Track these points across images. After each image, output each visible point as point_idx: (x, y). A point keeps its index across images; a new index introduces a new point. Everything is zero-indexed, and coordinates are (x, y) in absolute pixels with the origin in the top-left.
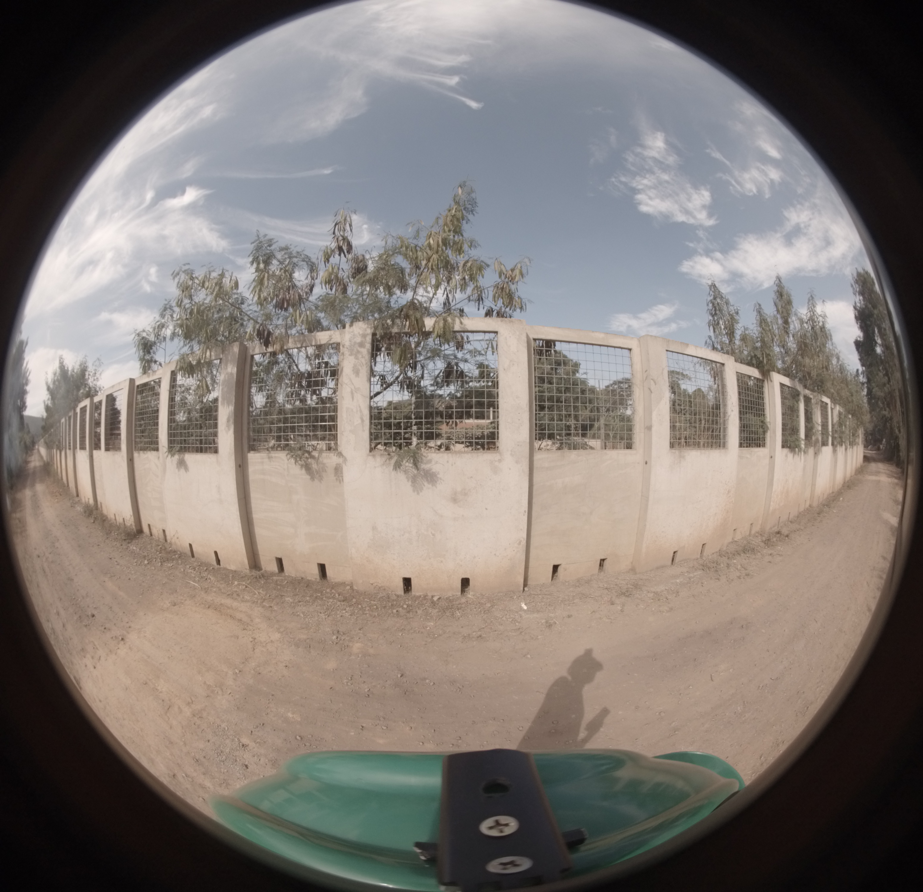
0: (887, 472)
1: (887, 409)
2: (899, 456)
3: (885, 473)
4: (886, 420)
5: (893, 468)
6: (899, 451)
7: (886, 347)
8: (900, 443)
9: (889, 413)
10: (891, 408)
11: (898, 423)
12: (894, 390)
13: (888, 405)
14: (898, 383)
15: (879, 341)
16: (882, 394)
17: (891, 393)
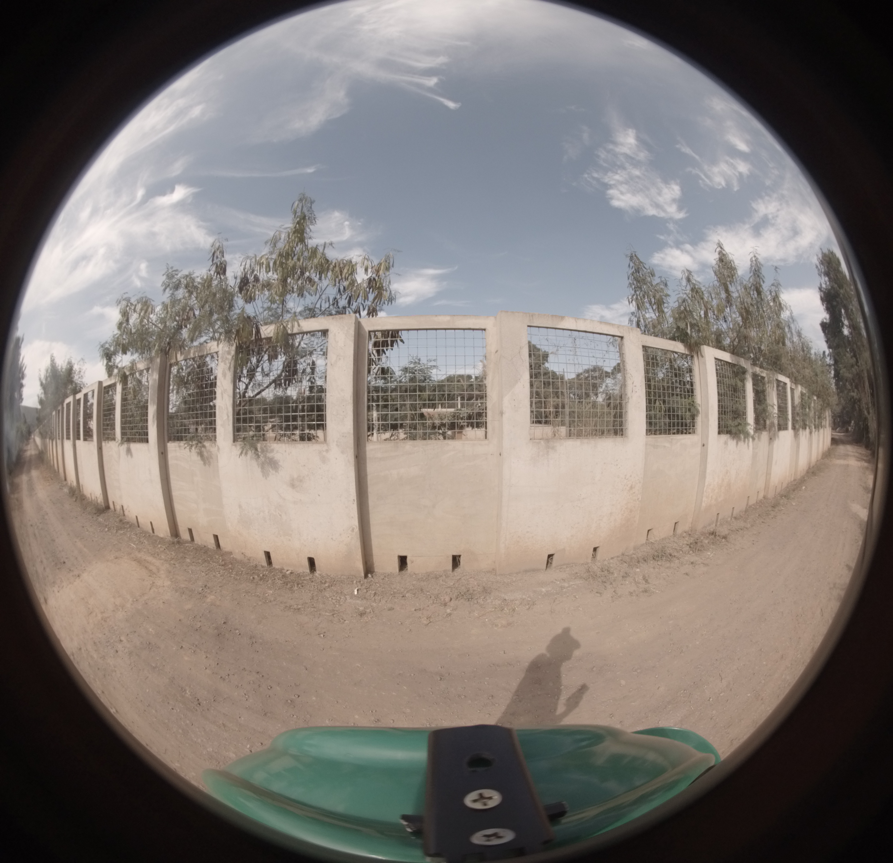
0: (857, 454)
1: (856, 390)
2: (868, 438)
3: (854, 456)
4: (854, 402)
5: (862, 450)
6: (868, 432)
7: (854, 327)
8: (869, 424)
9: (857, 394)
10: (860, 389)
11: (867, 404)
12: (863, 371)
13: (856, 387)
14: (866, 364)
15: (846, 322)
16: (850, 376)
17: (859, 376)
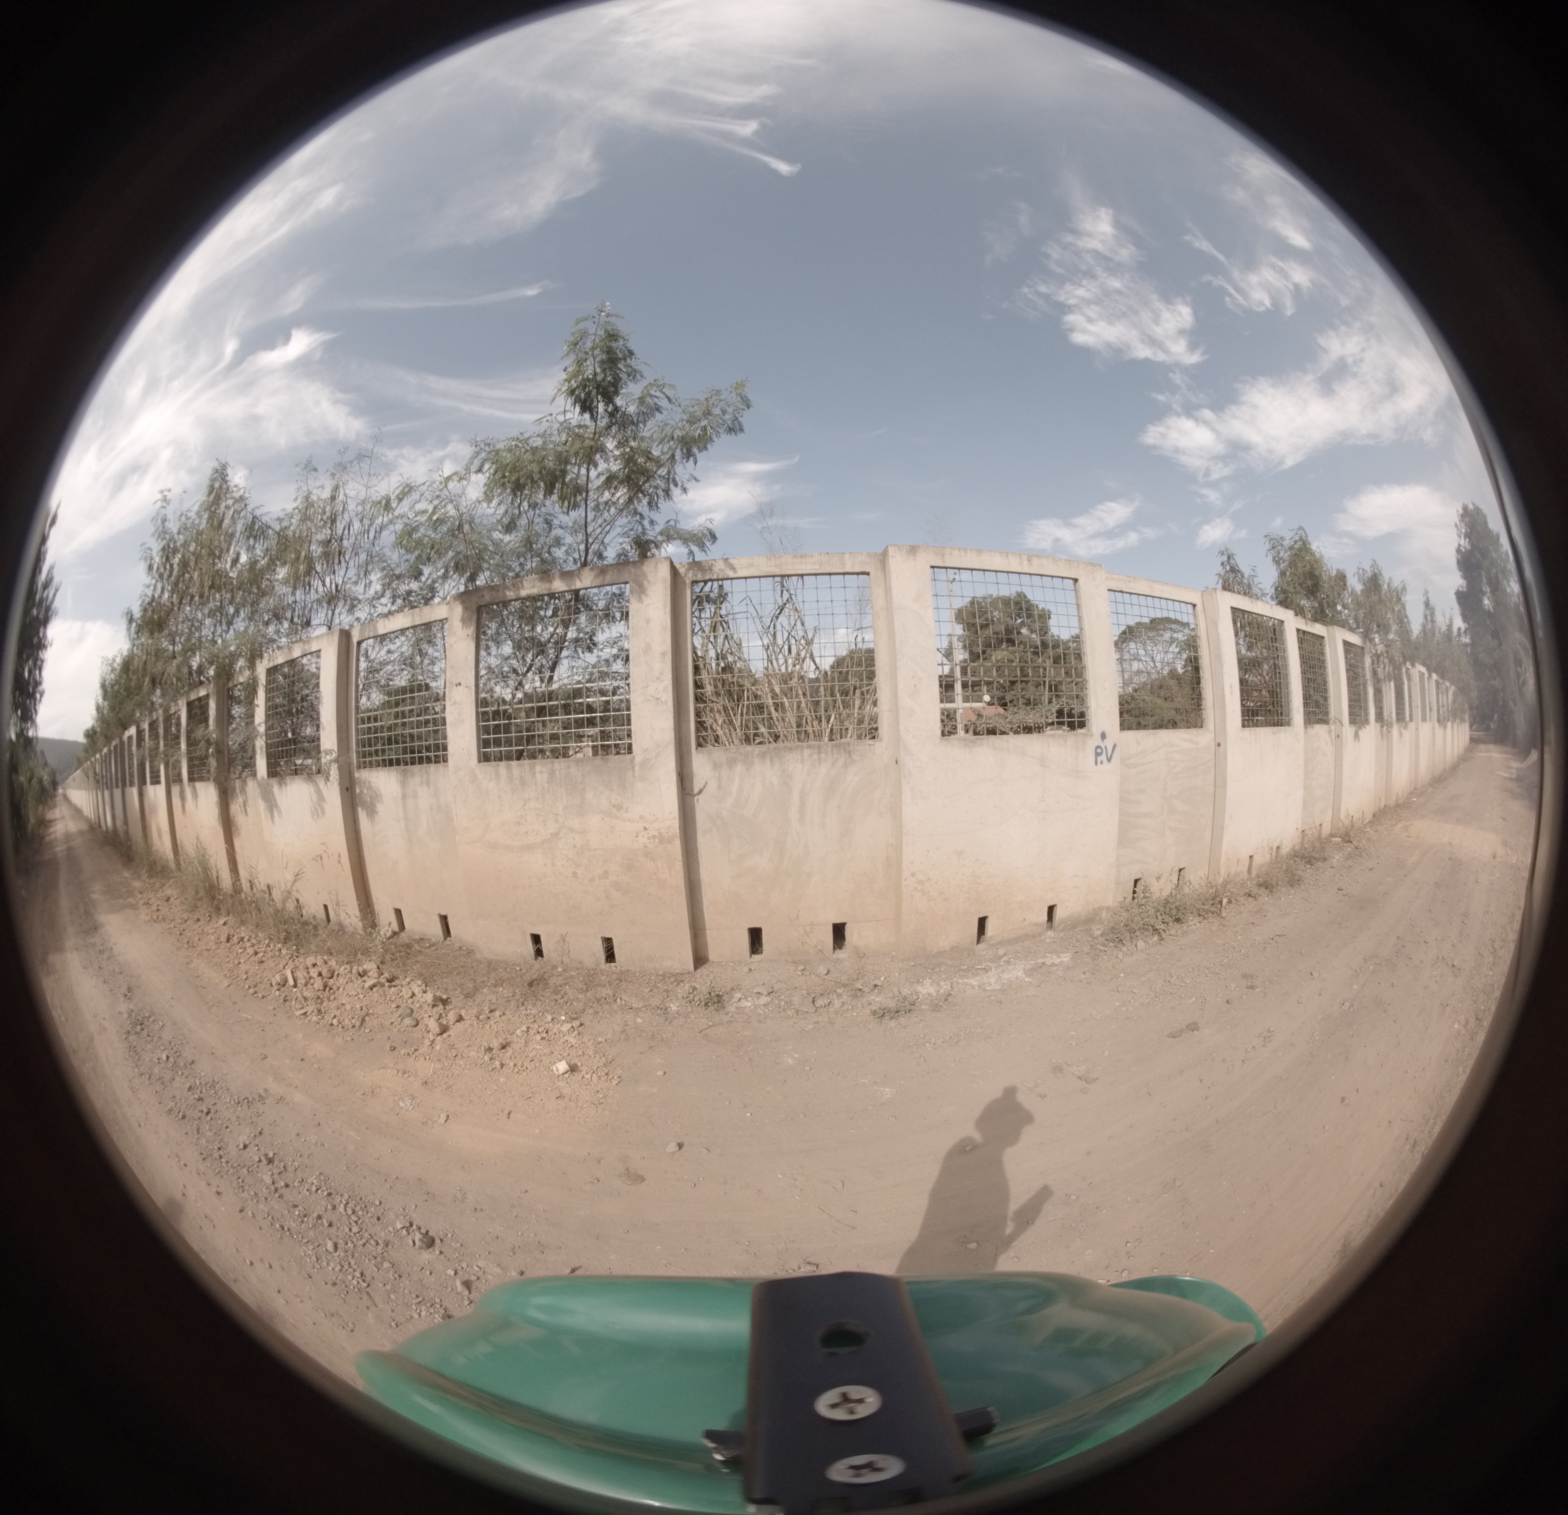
15: (1488, 593)
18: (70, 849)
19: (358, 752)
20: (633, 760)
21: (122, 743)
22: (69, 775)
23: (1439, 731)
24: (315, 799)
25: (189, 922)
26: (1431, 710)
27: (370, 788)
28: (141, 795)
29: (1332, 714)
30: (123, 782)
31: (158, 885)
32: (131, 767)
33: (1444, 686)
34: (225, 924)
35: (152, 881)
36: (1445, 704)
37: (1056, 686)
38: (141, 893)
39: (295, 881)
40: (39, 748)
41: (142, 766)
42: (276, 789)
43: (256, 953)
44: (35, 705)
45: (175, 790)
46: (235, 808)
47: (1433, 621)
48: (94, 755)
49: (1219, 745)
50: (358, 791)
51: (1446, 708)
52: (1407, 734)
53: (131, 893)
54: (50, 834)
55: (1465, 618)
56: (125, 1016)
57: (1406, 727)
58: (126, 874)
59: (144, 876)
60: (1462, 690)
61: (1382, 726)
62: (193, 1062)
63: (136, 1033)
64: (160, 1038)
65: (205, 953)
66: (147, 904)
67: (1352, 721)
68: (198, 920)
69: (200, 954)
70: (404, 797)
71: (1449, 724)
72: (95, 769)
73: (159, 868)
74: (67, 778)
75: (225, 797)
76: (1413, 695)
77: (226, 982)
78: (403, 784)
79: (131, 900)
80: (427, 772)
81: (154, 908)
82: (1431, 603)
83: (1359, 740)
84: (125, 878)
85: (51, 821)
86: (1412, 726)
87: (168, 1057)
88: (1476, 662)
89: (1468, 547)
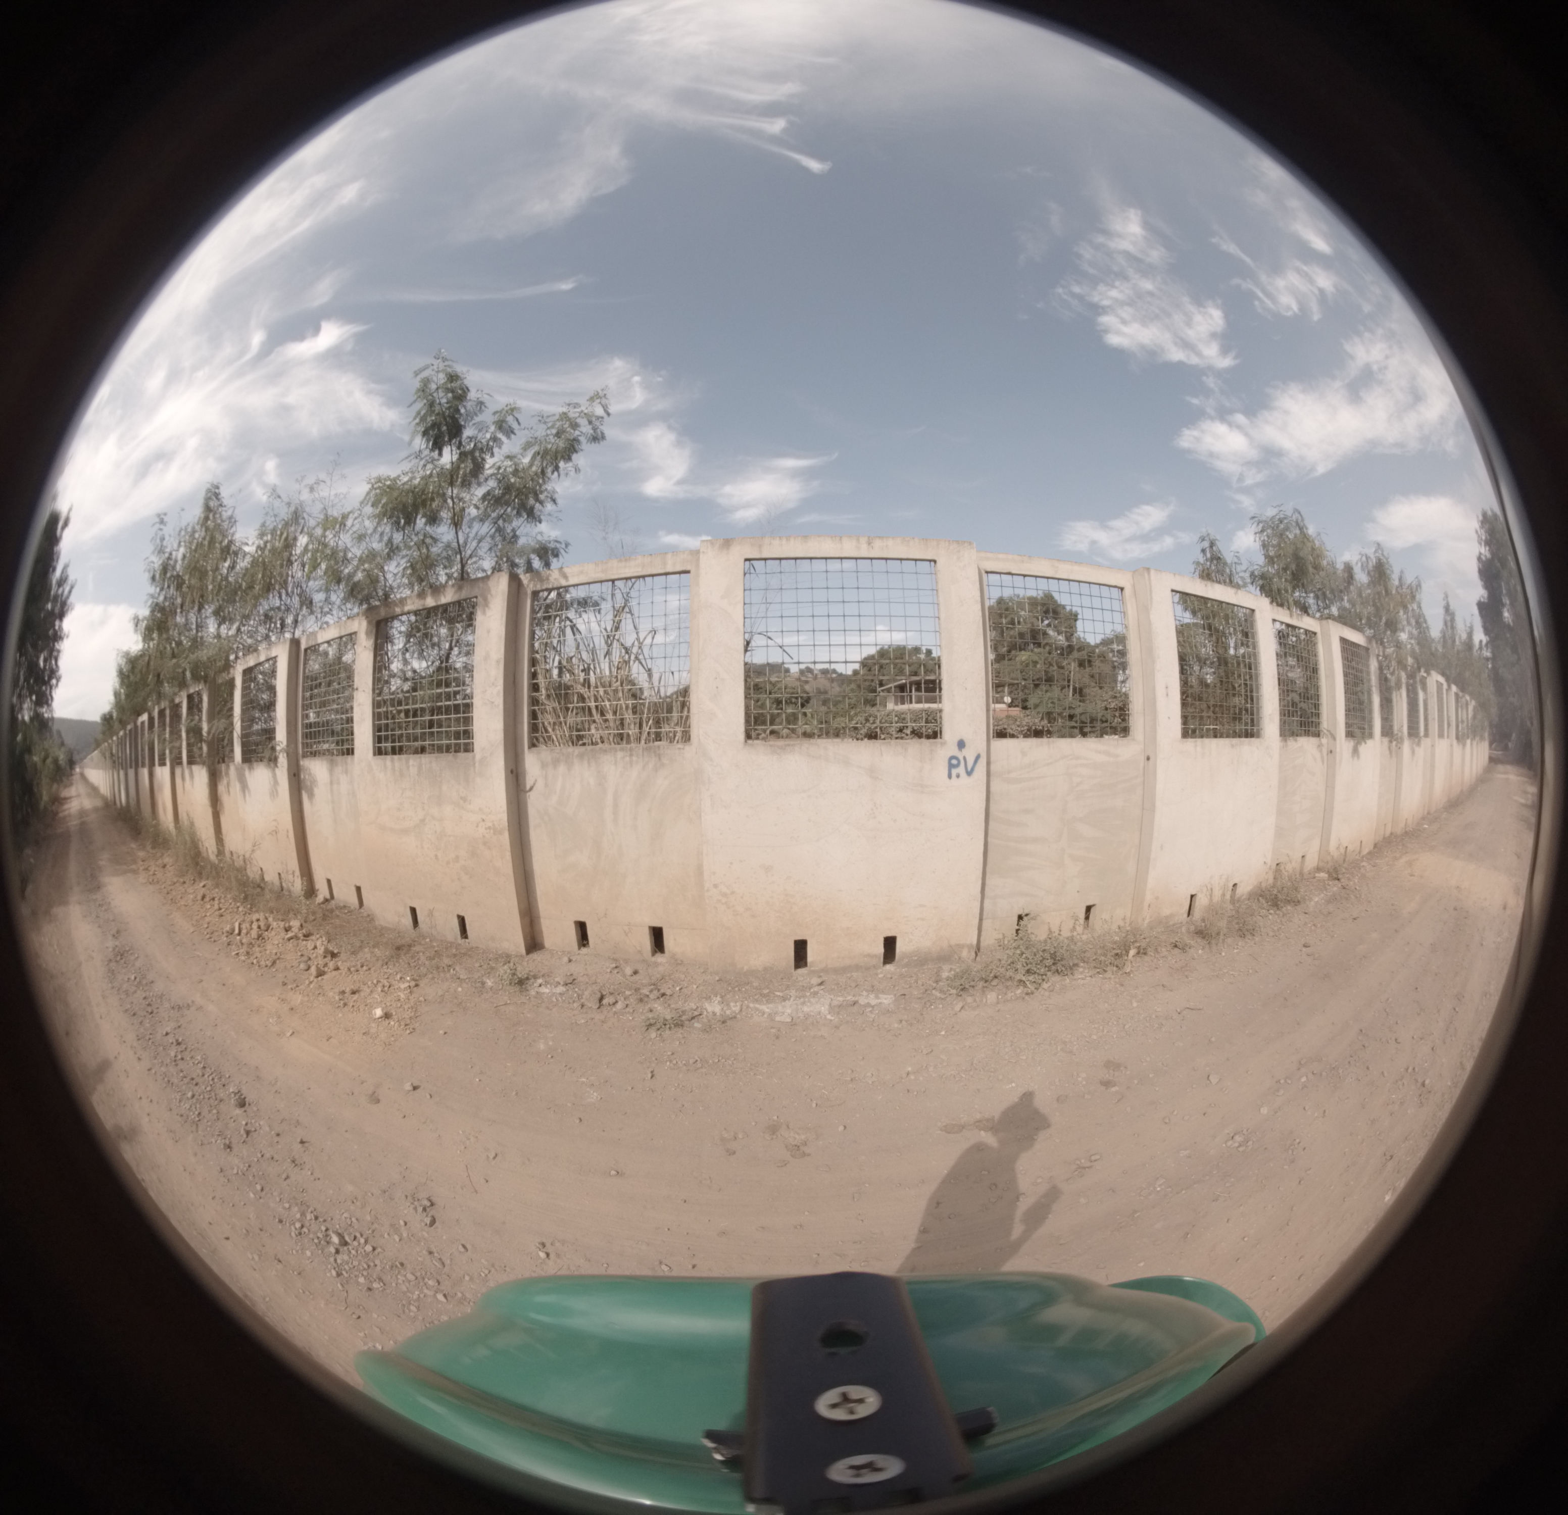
15: (1507, 603)
18: (83, 823)
19: (303, 744)
20: (474, 757)
21: (136, 726)
22: (88, 754)
23: (1457, 748)
24: (272, 783)
25: (177, 885)
26: (1449, 725)
27: (310, 774)
28: (151, 775)
29: (1325, 724)
30: (136, 764)
31: (159, 854)
32: (143, 750)
33: (1463, 700)
34: (204, 886)
35: (154, 851)
36: (1465, 720)
37: (1081, 690)
38: (143, 861)
39: (253, 851)
40: (55, 728)
41: (152, 749)
42: (247, 773)
43: (220, 909)
44: (51, 692)
45: (178, 771)
46: (221, 788)
47: (1453, 628)
48: (111, 737)
49: (1148, 759)
50: (302, 777)
51: (1465, 724)
52: (1420, 751)
53: (134, 862)
54: (64, 811)
55: (1487, 631)
56: (111, 949)
57: (1419, 744)
58: (133, 846)
59: (149, 847)
60: (1482, 706)
61: (1391, 742)
62: (152, 982)
63: (117, 961)
64: (133, 965)
65: (183, 908)
66: (146, 869)
67: (1350, 734)
68: (184, 883)
69: (179, 908)
70: (331, 783)
71: (1468, 742)
72: (111, 750)
73: (161, 840)
74: (85, 757)
75: (214, 778)
76: (1429, 707)
77: (192, 930)
78: (331, 771)
79: (134, 867)
80: (346, 763)
81: (151, 873)
82: (1451, 608)
83: (1358, 757)
84: (132, 848)
85: (65, 799)
86: (1426, 742)
87: (135, 978)
88: (1497, 679)
89: (1489, 556)
